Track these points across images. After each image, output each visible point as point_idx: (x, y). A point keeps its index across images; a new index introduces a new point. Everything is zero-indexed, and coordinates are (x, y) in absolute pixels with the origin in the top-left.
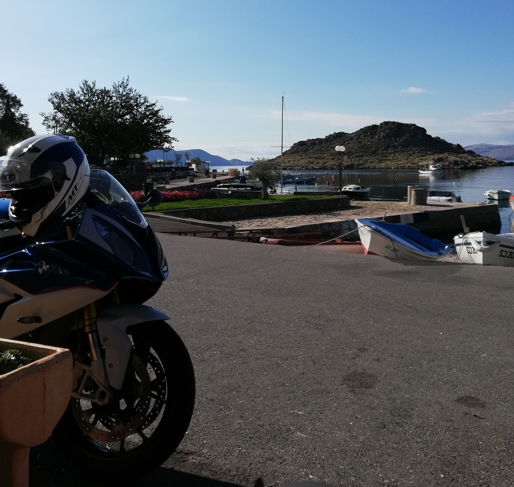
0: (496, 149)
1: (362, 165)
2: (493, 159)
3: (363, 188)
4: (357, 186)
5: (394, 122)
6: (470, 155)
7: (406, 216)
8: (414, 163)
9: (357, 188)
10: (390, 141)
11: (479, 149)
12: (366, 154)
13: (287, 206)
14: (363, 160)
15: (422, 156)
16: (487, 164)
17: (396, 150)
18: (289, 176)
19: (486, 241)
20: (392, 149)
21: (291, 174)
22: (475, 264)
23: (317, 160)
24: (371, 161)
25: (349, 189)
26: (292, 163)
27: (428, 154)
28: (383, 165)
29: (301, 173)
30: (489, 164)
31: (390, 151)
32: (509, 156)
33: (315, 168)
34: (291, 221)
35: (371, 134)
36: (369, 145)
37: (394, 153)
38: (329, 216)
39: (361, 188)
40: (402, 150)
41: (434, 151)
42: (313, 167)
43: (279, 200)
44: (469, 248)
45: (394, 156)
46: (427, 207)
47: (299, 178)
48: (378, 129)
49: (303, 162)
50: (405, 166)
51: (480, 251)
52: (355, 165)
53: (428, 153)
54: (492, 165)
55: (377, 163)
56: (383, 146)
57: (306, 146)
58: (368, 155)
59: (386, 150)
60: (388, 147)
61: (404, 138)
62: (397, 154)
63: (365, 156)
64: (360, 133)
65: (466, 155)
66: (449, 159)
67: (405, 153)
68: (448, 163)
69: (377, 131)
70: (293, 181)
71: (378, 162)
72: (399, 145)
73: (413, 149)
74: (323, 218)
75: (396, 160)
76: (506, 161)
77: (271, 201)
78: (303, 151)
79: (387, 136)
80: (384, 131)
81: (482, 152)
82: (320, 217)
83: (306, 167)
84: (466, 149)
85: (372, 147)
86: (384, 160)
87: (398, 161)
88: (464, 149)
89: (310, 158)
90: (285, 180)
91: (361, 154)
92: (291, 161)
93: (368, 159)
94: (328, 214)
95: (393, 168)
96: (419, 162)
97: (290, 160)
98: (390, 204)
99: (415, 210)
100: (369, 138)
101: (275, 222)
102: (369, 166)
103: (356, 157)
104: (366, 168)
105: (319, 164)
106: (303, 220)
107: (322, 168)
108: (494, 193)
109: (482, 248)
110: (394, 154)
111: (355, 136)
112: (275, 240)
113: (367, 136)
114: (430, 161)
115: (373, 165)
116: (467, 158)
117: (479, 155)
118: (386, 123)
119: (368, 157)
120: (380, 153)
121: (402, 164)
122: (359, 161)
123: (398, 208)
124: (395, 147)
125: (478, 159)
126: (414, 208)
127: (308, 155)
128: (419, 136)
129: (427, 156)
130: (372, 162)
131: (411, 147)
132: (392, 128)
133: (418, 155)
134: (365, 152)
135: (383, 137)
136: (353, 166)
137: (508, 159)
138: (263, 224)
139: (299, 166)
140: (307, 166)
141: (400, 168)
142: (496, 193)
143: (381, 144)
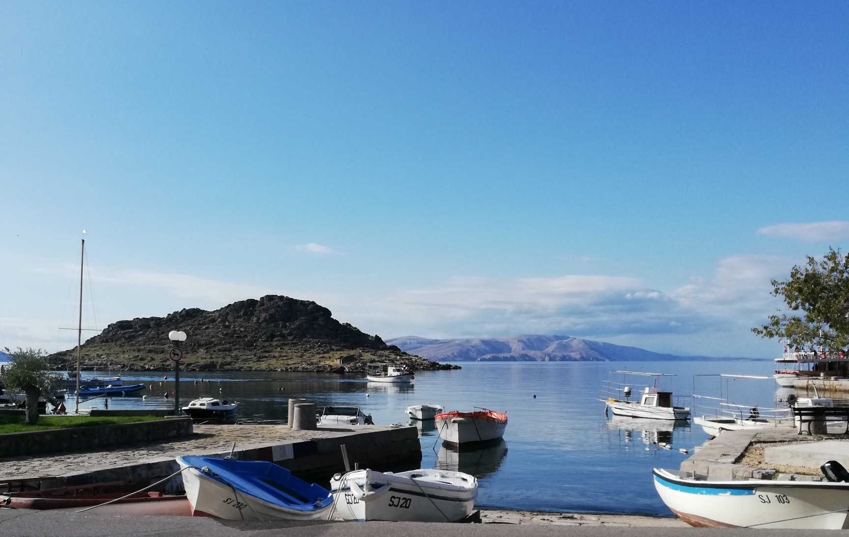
0: (429, 344)
1: (229, 364)
2: (424, 360)
3: (225, 403)
4: (215, 400)
5: (282, 297)
6: (393, 352)
7: (281, 448)
8: (312, 364)
9: (214, 404)
10: (276, 326)
11: (406, 344)
12: (237, 347)
13: (74, 436)
14: (232, 357)
15: (324, 353)
16: (416, 366)
17: (284, 341)
18: (94, 383)
19: (371, 484)
20: (279, 340)
21: (100, 379)
22: (357, 520)
23: (151, 355)
24: (244, 359)
25: (201, 405)
26: (103, 360)
27: (333, 350)
28: (263, 365)
29: (119, 376)
30: (418, 367)
31: (274, 343)
32: (446, 356)
33: (147, 368)
34: (78, 463)
35: (245, 314)
36: (241, 331)
37: (281, 346)
38: (152, 452)
39: (221, 404)
40: (295, 342)
41: (342, 345)
42: (143, 367)
43: (58, 426)
44: (349, 495)
45: (281, 350)
46: (317, 433)
47: (113, 386)
48: (257, 306)
49: (124, 358)
50: (298, 367)
51: (362, 499)
52: (218, 365)
53: (333, 347)
54: (422, 369)
55: (254, 362)
56: (264, 334)
57: (132, 330)
58: (240, 348)
59: (269, 341)
60: (272, 337)
61: (298, 323)
62: (286, 348)
63: (236, 349)
64: (227, 311)
65: (387, 353)
66: (363, 358)
67: (299, 347)
68: (362, 363)
69: (256, 310)
70: (102, 391)
71: (256, 360)
72: (290, 334)
73: (310, 341)
74: (140, 457)
75: (284, 358)
76: (441, 363)
77: (41, 427)
78: (126, 339)
79: (272, 319)
80: (266, 310)
81: (411, 349)
82: (134, 455)
83: (130, 367)
84: (387, 344)
85: (246, 336)
86: (265, 357)
87: (287, 359)
88: (385, 343)
89: (139, 350)
90: (86, 388)
91: (228, 347)
92: (102, 355)
93: (240, 354)
94: (150, 448)
95: (279, 370)
96: (320, 361)
97: (100, 352)
98: (260, 428)
99: (298, 438)
100: (241, 320)
101: (46, 467)
102: (242, 366)
103: (220, 350)
104: (236, 370)
105: (154, 362)
106: (101, 460)
107: (160, 368)
108: (416, 410)
109: (364, 494)
110: (281, 349)
111: (219, 317)
112: (26, 501)
113: (238, 317)
114: (335, 360)
115: (248, 365)
116: (388, 357)
117: (405, 353)
118: (270, 298)
119: (239, 352)
120: (259, 346)
121: (294, 364)
122: (224, 358)
123: (272, 435)
124: (283, 336)
125: (403, 359)
126: (296, 434)
127: (135, 346)
128: (321, 321)
129: (332, 352)
130: (246, 360)
131: (309, 338)
132: (279, 306)
133: (318, 350)
134: (234, 343)
135: (265, 320)
136: (215, 366)
137: (444, 360)
138: (20, 471)
139: (117, 364)
140: (132, 364)
141: (290, 370)
142: (419, 410)
143: (261, 331)
